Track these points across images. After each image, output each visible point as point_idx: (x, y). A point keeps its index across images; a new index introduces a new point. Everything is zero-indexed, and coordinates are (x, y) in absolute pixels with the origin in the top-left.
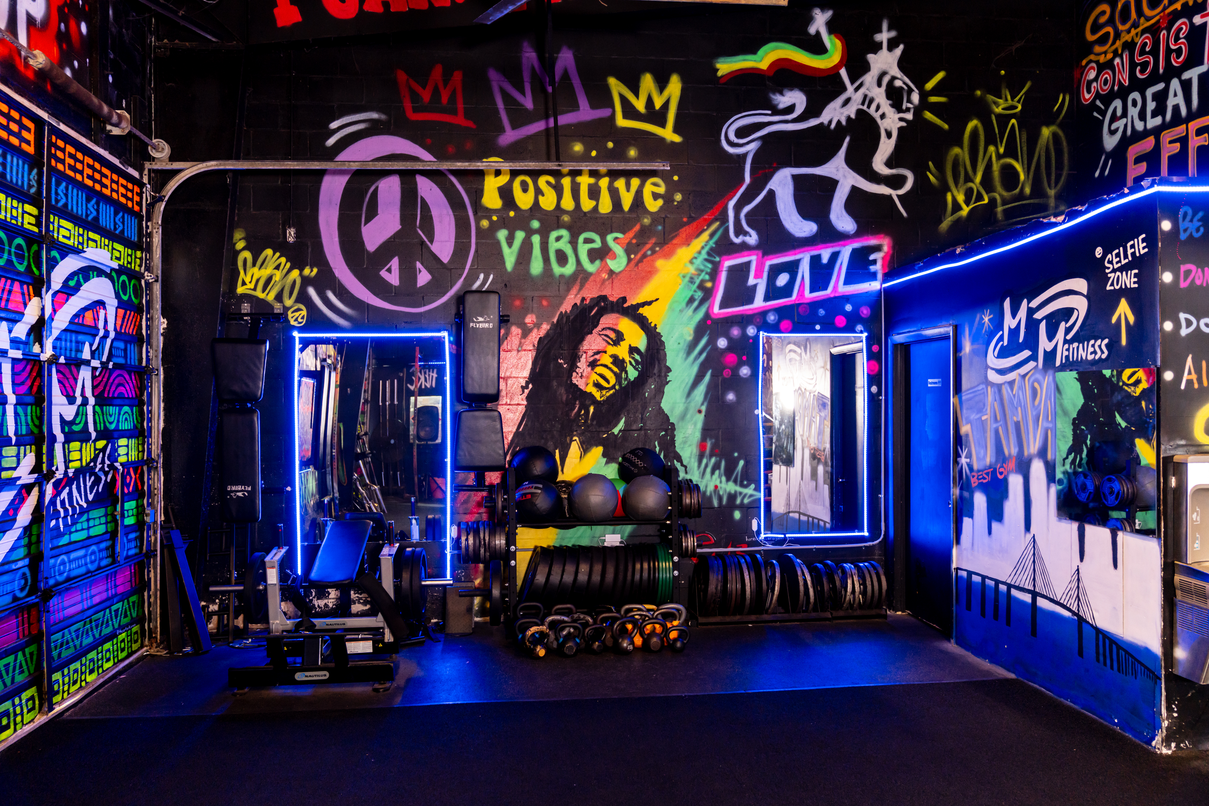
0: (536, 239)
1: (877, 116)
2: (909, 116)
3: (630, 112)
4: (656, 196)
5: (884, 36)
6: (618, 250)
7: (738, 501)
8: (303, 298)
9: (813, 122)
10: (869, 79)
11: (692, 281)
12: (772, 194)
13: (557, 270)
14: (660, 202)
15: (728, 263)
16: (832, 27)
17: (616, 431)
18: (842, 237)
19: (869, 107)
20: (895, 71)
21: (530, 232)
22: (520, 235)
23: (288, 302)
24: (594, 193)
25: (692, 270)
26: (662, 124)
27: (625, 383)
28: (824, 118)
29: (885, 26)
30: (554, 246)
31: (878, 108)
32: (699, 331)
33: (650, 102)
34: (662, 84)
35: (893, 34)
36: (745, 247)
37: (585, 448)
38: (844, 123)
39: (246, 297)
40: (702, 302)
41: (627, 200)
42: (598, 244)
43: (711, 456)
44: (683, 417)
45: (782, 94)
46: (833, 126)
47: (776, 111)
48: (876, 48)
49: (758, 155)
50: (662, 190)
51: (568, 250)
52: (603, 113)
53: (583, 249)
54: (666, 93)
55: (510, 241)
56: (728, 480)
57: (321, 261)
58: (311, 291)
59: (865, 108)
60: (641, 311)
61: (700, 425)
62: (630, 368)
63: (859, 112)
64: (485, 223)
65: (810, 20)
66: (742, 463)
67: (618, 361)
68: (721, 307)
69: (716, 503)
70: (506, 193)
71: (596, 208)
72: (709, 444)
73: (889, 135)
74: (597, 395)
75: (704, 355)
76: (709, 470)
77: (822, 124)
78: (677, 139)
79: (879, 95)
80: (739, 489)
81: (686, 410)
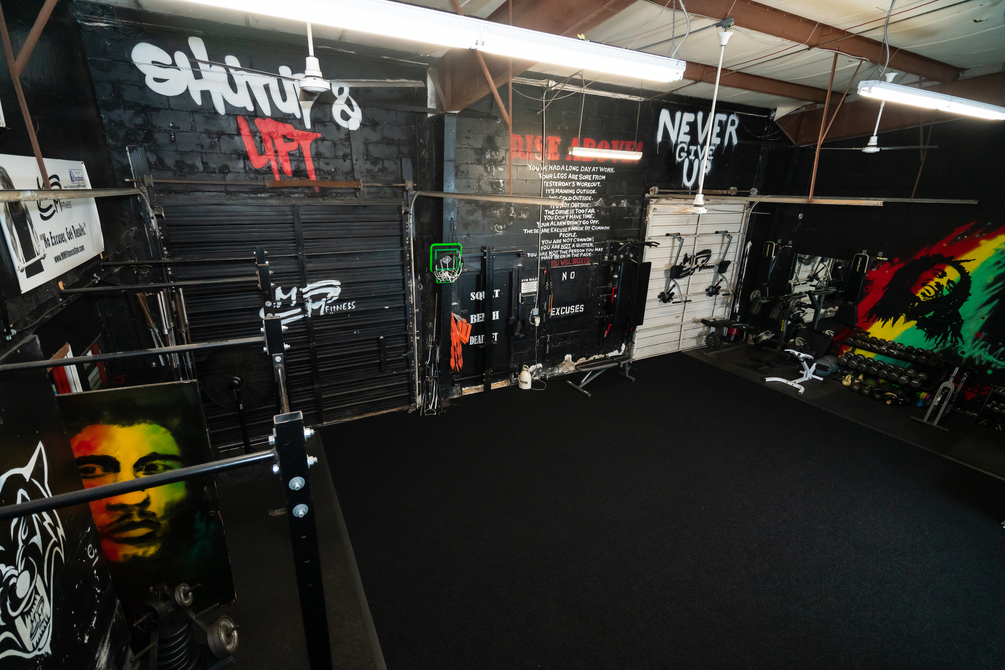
17: (927, 316)
25: (1003, 247)
27: (939, 296)
32: (999, 279)
37: (907, 320)
43: (983, 340)
56: (990, 354)
60: (962, 264)
61: (980, 324)
62: (945, 289)
66: (1002, 349)
67: (939, 285)
69: (977, 363)
72: (983, 334)
74: (922, 298)
75: (997, 291)
76: (978, 346)
81: (974, 316)
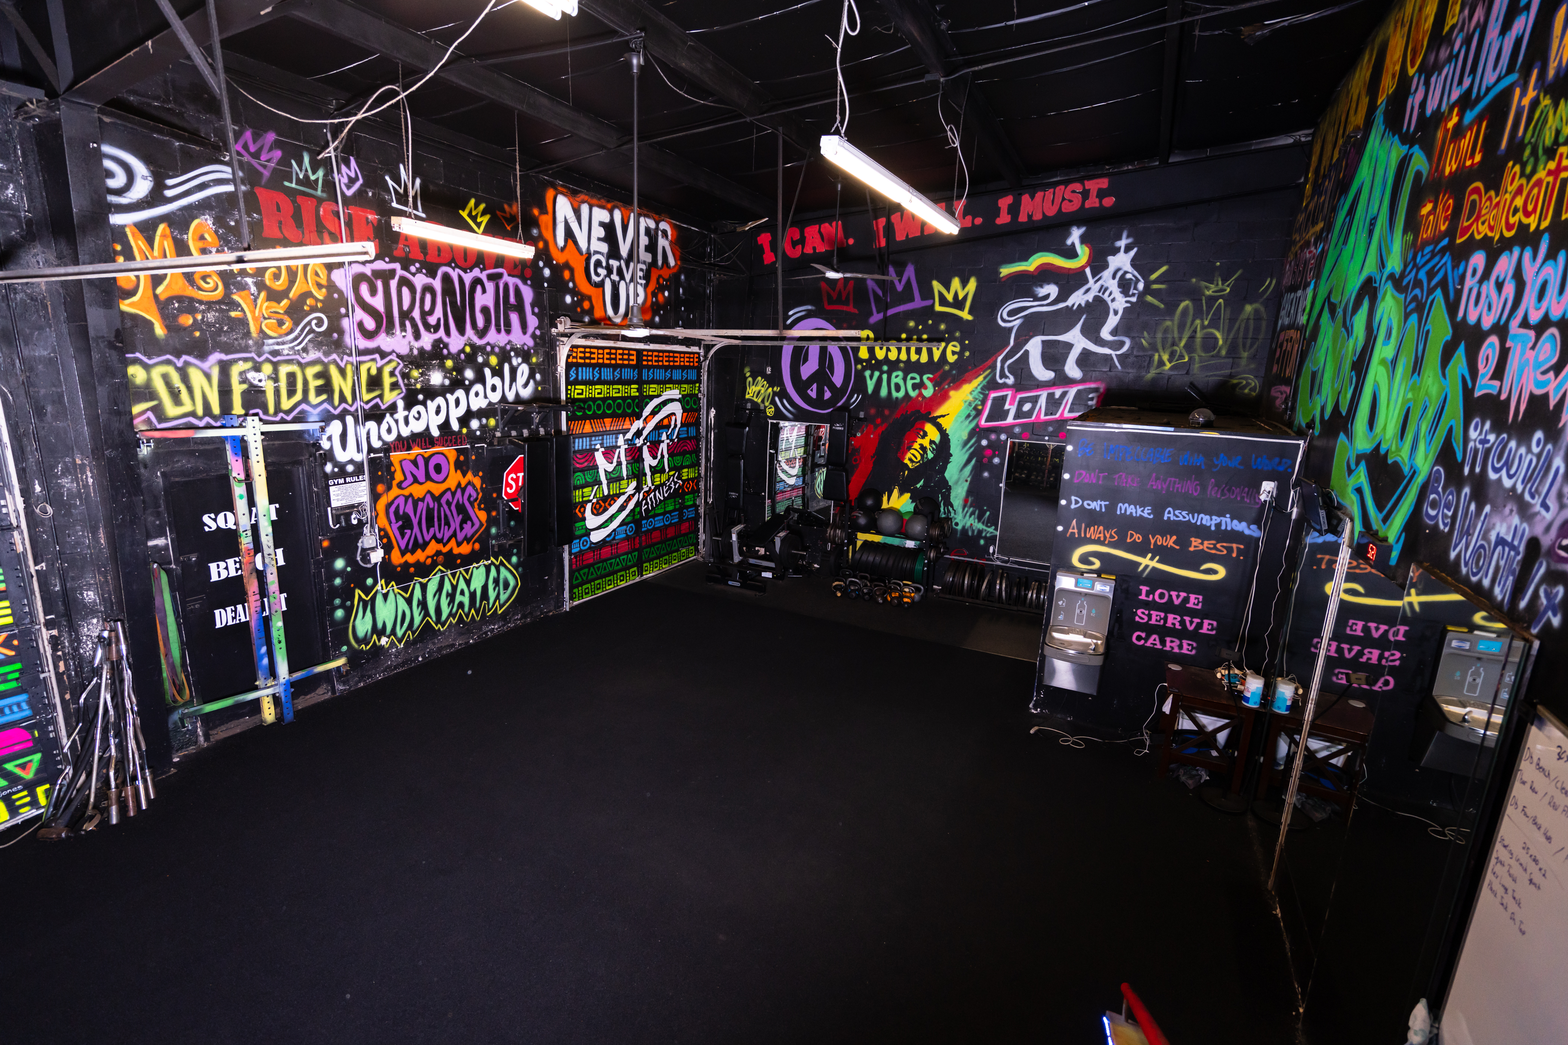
0: (885, 376)
1: (1108, 300)
2: (1134, 299)
3: (943, 301)
4: (954, 353)
5: (1122, 243)
6: (929, 384)
7: (984, 534)
8: (773, 402)
9: (1061, 305)
10: (1107, 274)
11: (970, 404)
12: (1027, 353)
13: (895, 394)
14: (956, 357)
15: (993, 395)
16: (1083, 239)
17: (918, 486)
18: (1071, 382)
19: (1103, 294)
20: (1128, 267)
21: (882, 372)
22: (877, 374)
23: (767, 404)
24: (919, 351)
25: (970, 398)
26: (962, 308)
27: (925, 460)
28: (1069, 303)
29: (1125, 235)
30: (894, 380)
31: (1110, 294)
32: (972, 434)
33: (956, 294)
34: (964, 283)
35: (1130, 240)
36: (1005, 386)
37: (901, 493)
38: (1083, 305)
39: (749, 400)
40: (974, 418)
41: (936, 357)
42: (918, 381)
43: (970, 507)
44: (956, 483)
45: (1042, 287)
46: (1075, 307)
47: (1036, 299)
48: (1115, 251)
49: (1021, 327)
50: (957, 349)
51: (901, 383)
52: (928, 303)
53: (910, 383)
54: (966, 289)
55: (871, 377)
56: (979, 521)
57: (781, 383)
58: (777, 399)
59: (1100, 294)
60: (939, 420)
61: (966, 488)
62: (929, 452)
63: (1096, 298)
64: (859, 367)
65: (1068, 234)
66: (988, 513)
67: (923, 448)
68: (986, 421)
69: (970, 534)
70: (871, 350)
71: (919, 359)
72: (970, 500)
73: (1116, 313)
74: (910, 465)
75: (972, 449)
76: (968, 514)
77: (1067, 306)
78: (970, 318)
79: (1113, 285)
80: (984, 528)
81: (959, 479)
